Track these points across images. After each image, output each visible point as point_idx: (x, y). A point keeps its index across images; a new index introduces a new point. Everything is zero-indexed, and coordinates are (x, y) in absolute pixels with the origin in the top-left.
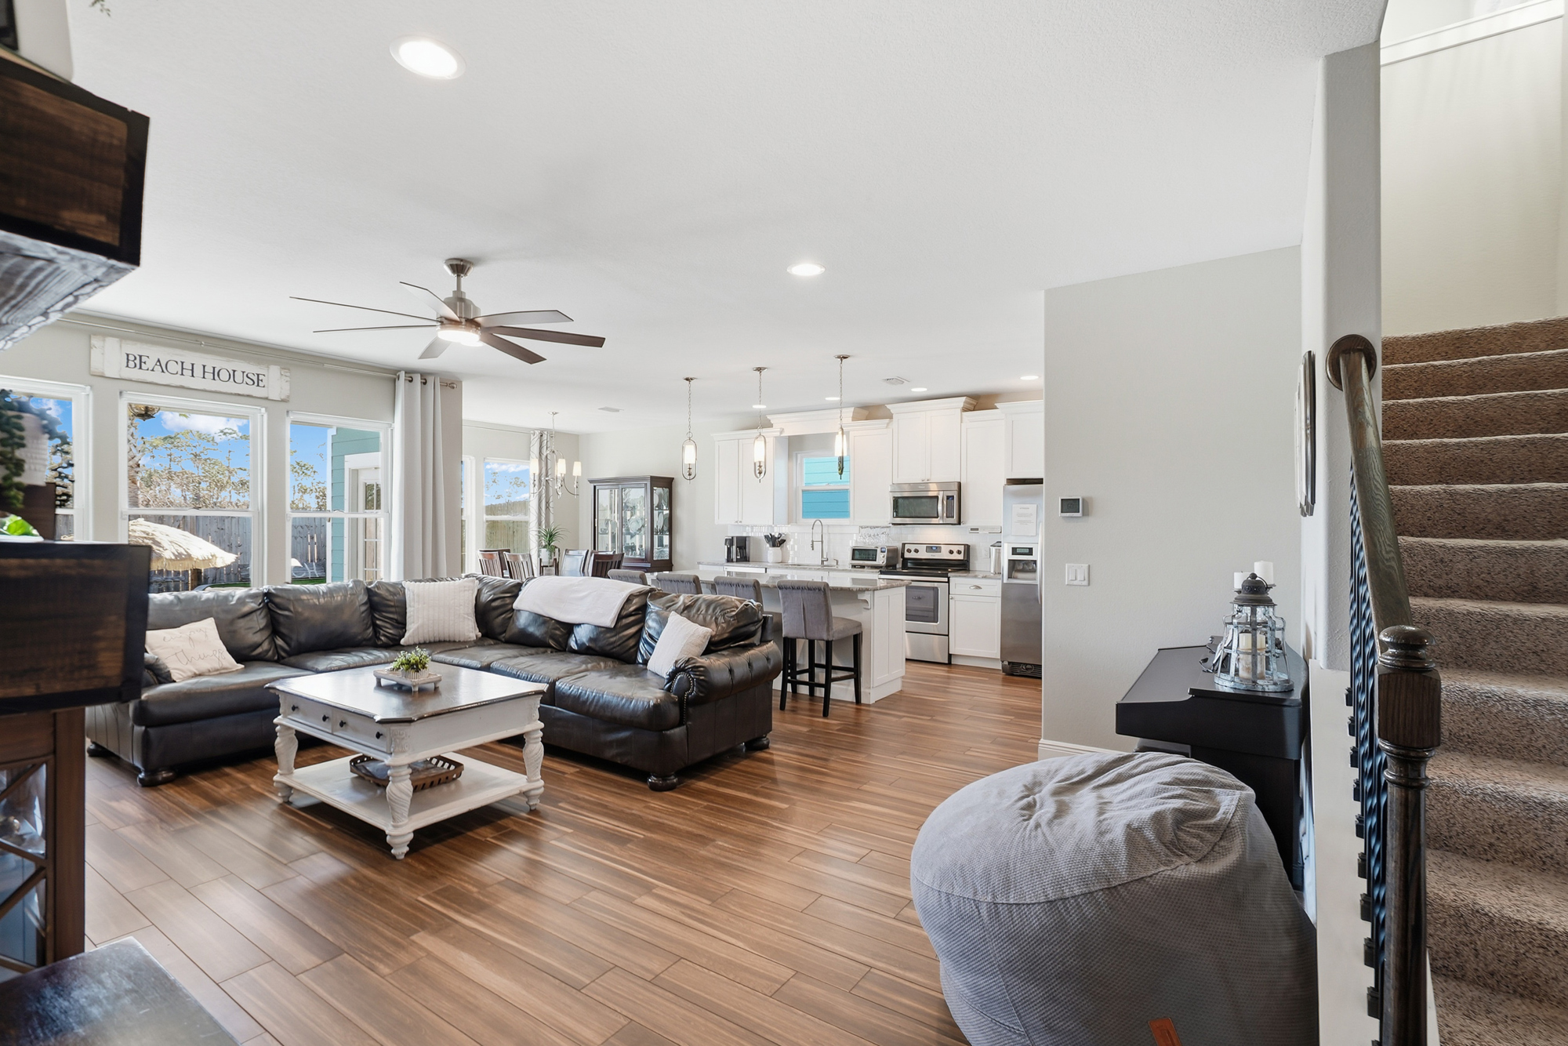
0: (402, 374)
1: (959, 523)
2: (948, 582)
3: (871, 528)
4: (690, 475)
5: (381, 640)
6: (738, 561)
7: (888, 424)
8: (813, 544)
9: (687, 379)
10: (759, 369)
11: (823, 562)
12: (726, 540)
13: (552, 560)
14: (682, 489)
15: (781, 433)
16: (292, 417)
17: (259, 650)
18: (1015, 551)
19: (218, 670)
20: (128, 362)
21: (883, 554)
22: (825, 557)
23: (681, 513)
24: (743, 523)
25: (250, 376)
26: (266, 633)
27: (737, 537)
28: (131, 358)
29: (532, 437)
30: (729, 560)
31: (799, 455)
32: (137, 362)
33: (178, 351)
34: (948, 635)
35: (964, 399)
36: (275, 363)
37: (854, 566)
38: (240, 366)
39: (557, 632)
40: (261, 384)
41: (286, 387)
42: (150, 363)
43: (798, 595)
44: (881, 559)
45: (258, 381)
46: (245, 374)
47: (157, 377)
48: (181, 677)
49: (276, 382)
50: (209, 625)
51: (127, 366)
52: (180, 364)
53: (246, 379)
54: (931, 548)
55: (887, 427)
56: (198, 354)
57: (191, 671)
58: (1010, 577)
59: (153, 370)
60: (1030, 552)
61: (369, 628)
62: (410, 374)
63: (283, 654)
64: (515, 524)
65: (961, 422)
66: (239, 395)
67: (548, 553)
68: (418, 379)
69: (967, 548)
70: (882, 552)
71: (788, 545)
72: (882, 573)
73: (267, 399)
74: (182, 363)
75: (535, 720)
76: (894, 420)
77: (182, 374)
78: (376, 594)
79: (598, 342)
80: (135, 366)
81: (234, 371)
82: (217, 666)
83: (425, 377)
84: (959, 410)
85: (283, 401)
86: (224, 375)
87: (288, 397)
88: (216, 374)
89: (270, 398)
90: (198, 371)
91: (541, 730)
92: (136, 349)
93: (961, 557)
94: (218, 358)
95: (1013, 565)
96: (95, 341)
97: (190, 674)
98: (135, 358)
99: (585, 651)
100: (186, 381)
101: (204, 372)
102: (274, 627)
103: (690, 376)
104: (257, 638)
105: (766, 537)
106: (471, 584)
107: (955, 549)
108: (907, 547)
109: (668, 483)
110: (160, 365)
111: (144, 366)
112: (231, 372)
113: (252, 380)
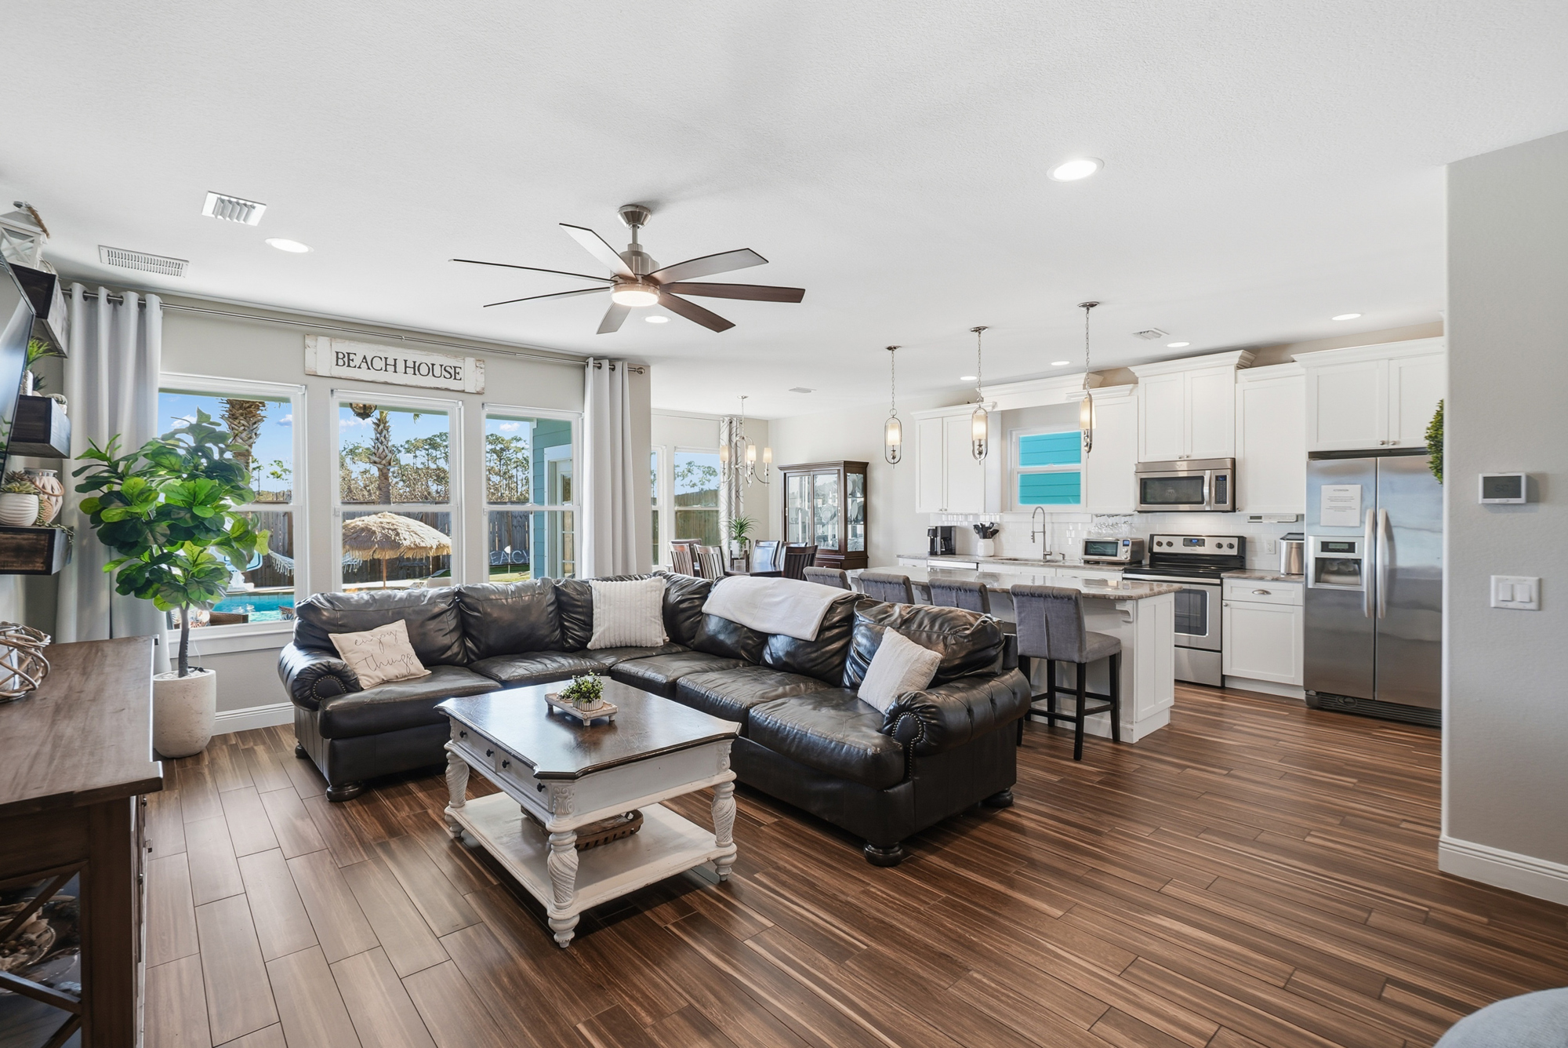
0: (591, 361)
1: (1234, 510)
2: (1221, 585)
3: (1109, 516)
4: (894, 458)
5: (569, 643)
6: (943, 553)
7: (1131, 391)
8: (1033, 536)
9: (890, 348)
10: (978, 330)
11: (1045, 555)
12: (929, 530)
13: (743, 553)
14: (879, 475)
15: (994, 407)
16: (487, 410)
17: (449, 653)
18: (1325, 546)
19: (405, 676)
20: (337, 360)
21: (1126, 548)
22: (1048, 549)
23: (877, 501)
24: (949, 511)
25: (448, 369)
26: (454, 636)
27: (942, 527)
28: (341, 356)
29: (722, 424)
30: (933, 553)
31: (1014, 433)
32: (346, 359)
33: (382, 347)
34: (1221, 651)
35: (1240, 353)
36: (471, 355)
37: (1087, 562)
38: (439, 359)
39: (750, 642)
40: (458, 377)
41: (482, 379)
42: (357, 360)
43: (1039, 604)
44: (1124, 554)
45: (454, 373)
46: (443, 367)
47: (364, 374)
48: (369, 684)
49: (472, 376)
50: (400, 626)
51: (337, 365)
52: (384, 359)
53: (444, 373)
54: (1190, 541)
55: (1130, 395)
56: (400, 350)
57: (378, 677)
58: (1317, 580)
59: (359, 367)
60: (1351, 547)
61: (557, 629)
62: (599, 359)
63: (473, 657)
64: (707, 514)
65: (1236, 382)
66: (437, 389)
67: (738, 544)
68: (606, 364)
69: (1242, 540)
70: (1124, 545)
71: (1003, 536)
72: (1126, 571)
73: (463, 391)
74: (386, 358)
75: (725, 770)
76: (1139, 385)
77: (386, 370)
78: (567, 595)
79: (794, 295)
80: (344, 364)
81: (433, 365)
82: (404, 672)
83: (613, 361)
84: (1233, 368)
85: (478, 393)
86: (424, 370)
87: (483, 389)
88: (416, 368)
89: (466, 391)
90: (400, 366)
91: (733, 781)
92: (344, 347)
93: (1234, 552)
94: (419, 352)
95: (1322, 565)
96: (309, 341)
97: (378, 681)
98: (344, 357)
99: (781, 666)
100: (389, 376)
101: (406, 367)
102: (465, 628)
103: (892, 345)
104: (447, 640)
105: (976, 527)
106: (658, 584)
107: (1225, 542)
108: (1156, 539)
109: (862, 468)
110: (366, 362)
111: (352, 364)
112: (431, 366)
113: (450, 373)
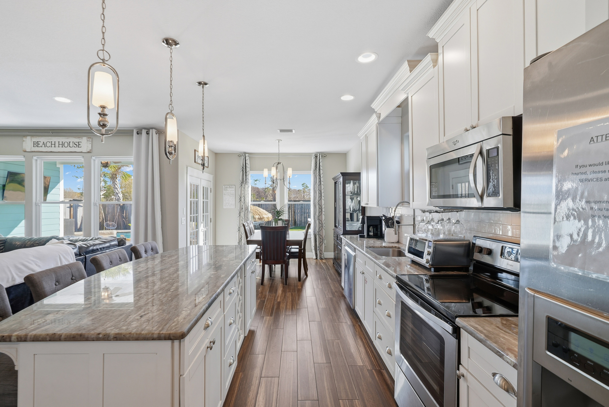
20: (34, 145)
25: (76, 143)
28: (35, 143)
32: (37, 144)
33: (50, 138)
36: (85, 136)
38: (72, 140)
40: (80, 146)
41: (90, 146)
42: (41, 144)
45: (78, 145)
46: (74, 143)
47: (43, 149)
49: (86, 145)
51: (34, 147)
53: (74, 145)
56: (57, 138)
59: (42, 147)
66: (71, 152)
68: (144, 132)
73: (83, 152)
74: (51, 142)
77: (51, 147)
80: (36, 146)
83: (148, 130)
85: (88, 152)
86: (66, 145)
87: (91, 150)
88: (63, 145)
90: (57, 145)
92: (36, 139)
94: (64, 138)
96: (24, 139)
100: (53, 149)
101: (59, 144)
110: (44, 144)
111: (39, 146)
112: (69, 143)
113: (76, 145)
